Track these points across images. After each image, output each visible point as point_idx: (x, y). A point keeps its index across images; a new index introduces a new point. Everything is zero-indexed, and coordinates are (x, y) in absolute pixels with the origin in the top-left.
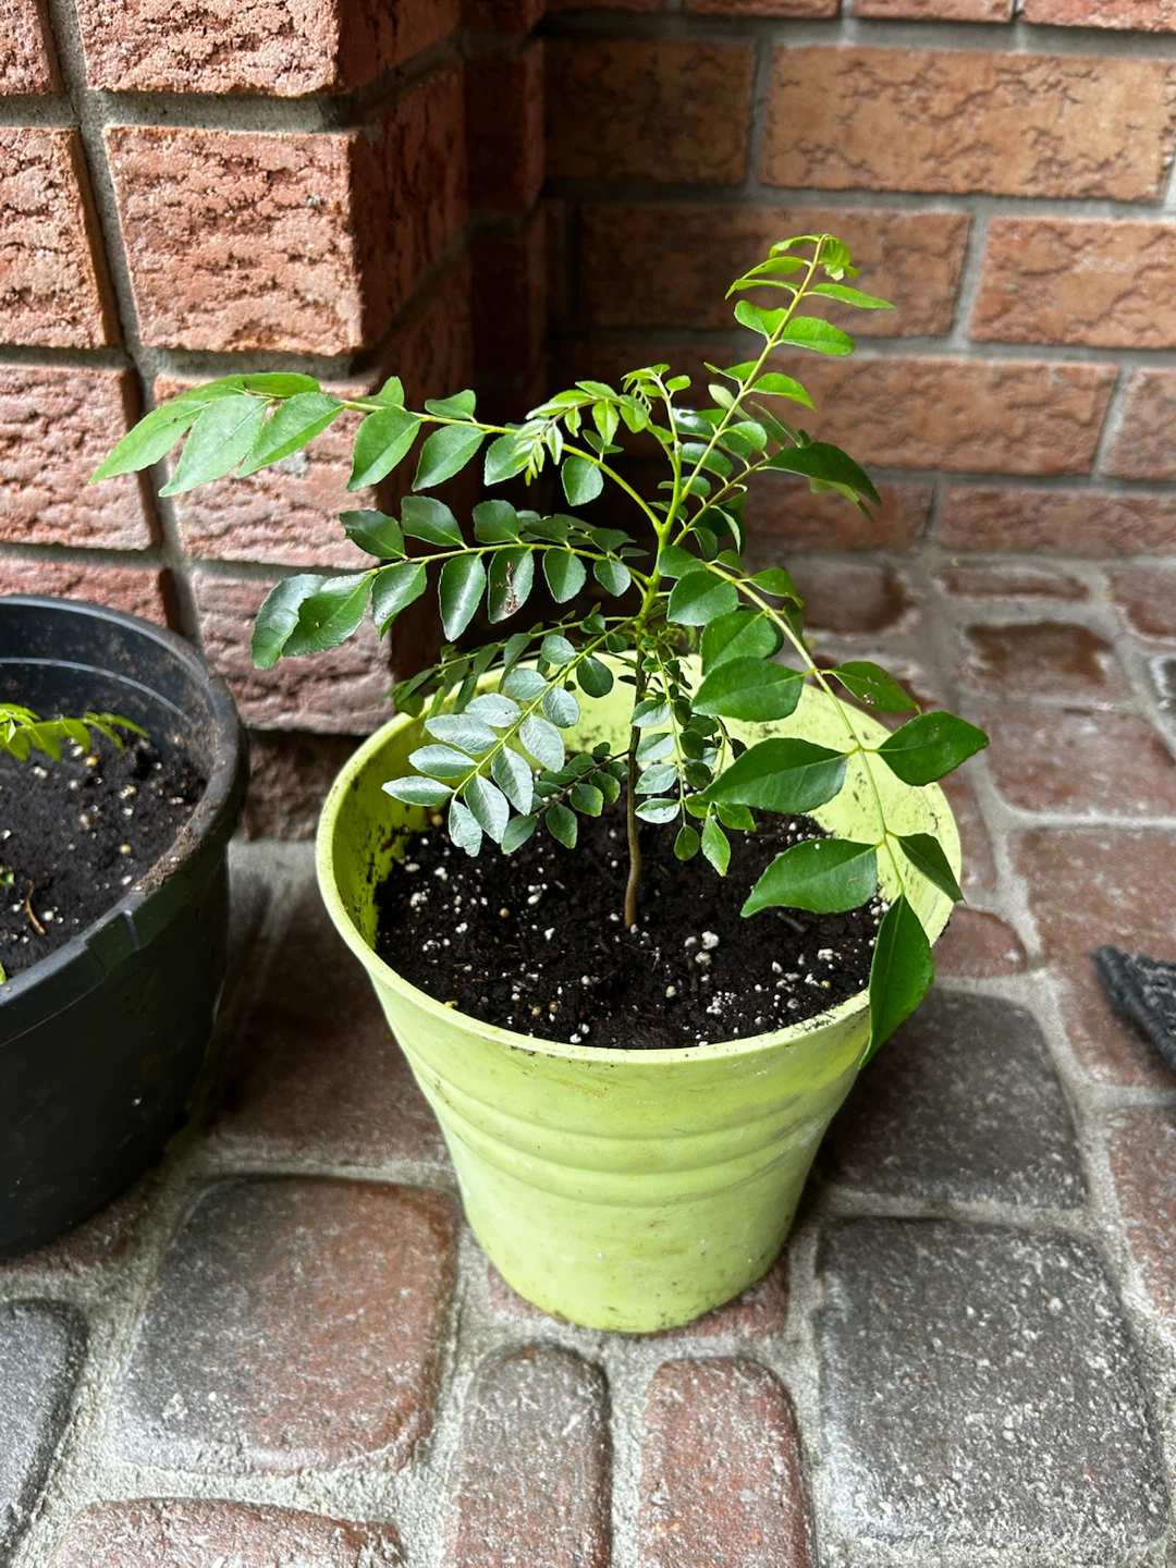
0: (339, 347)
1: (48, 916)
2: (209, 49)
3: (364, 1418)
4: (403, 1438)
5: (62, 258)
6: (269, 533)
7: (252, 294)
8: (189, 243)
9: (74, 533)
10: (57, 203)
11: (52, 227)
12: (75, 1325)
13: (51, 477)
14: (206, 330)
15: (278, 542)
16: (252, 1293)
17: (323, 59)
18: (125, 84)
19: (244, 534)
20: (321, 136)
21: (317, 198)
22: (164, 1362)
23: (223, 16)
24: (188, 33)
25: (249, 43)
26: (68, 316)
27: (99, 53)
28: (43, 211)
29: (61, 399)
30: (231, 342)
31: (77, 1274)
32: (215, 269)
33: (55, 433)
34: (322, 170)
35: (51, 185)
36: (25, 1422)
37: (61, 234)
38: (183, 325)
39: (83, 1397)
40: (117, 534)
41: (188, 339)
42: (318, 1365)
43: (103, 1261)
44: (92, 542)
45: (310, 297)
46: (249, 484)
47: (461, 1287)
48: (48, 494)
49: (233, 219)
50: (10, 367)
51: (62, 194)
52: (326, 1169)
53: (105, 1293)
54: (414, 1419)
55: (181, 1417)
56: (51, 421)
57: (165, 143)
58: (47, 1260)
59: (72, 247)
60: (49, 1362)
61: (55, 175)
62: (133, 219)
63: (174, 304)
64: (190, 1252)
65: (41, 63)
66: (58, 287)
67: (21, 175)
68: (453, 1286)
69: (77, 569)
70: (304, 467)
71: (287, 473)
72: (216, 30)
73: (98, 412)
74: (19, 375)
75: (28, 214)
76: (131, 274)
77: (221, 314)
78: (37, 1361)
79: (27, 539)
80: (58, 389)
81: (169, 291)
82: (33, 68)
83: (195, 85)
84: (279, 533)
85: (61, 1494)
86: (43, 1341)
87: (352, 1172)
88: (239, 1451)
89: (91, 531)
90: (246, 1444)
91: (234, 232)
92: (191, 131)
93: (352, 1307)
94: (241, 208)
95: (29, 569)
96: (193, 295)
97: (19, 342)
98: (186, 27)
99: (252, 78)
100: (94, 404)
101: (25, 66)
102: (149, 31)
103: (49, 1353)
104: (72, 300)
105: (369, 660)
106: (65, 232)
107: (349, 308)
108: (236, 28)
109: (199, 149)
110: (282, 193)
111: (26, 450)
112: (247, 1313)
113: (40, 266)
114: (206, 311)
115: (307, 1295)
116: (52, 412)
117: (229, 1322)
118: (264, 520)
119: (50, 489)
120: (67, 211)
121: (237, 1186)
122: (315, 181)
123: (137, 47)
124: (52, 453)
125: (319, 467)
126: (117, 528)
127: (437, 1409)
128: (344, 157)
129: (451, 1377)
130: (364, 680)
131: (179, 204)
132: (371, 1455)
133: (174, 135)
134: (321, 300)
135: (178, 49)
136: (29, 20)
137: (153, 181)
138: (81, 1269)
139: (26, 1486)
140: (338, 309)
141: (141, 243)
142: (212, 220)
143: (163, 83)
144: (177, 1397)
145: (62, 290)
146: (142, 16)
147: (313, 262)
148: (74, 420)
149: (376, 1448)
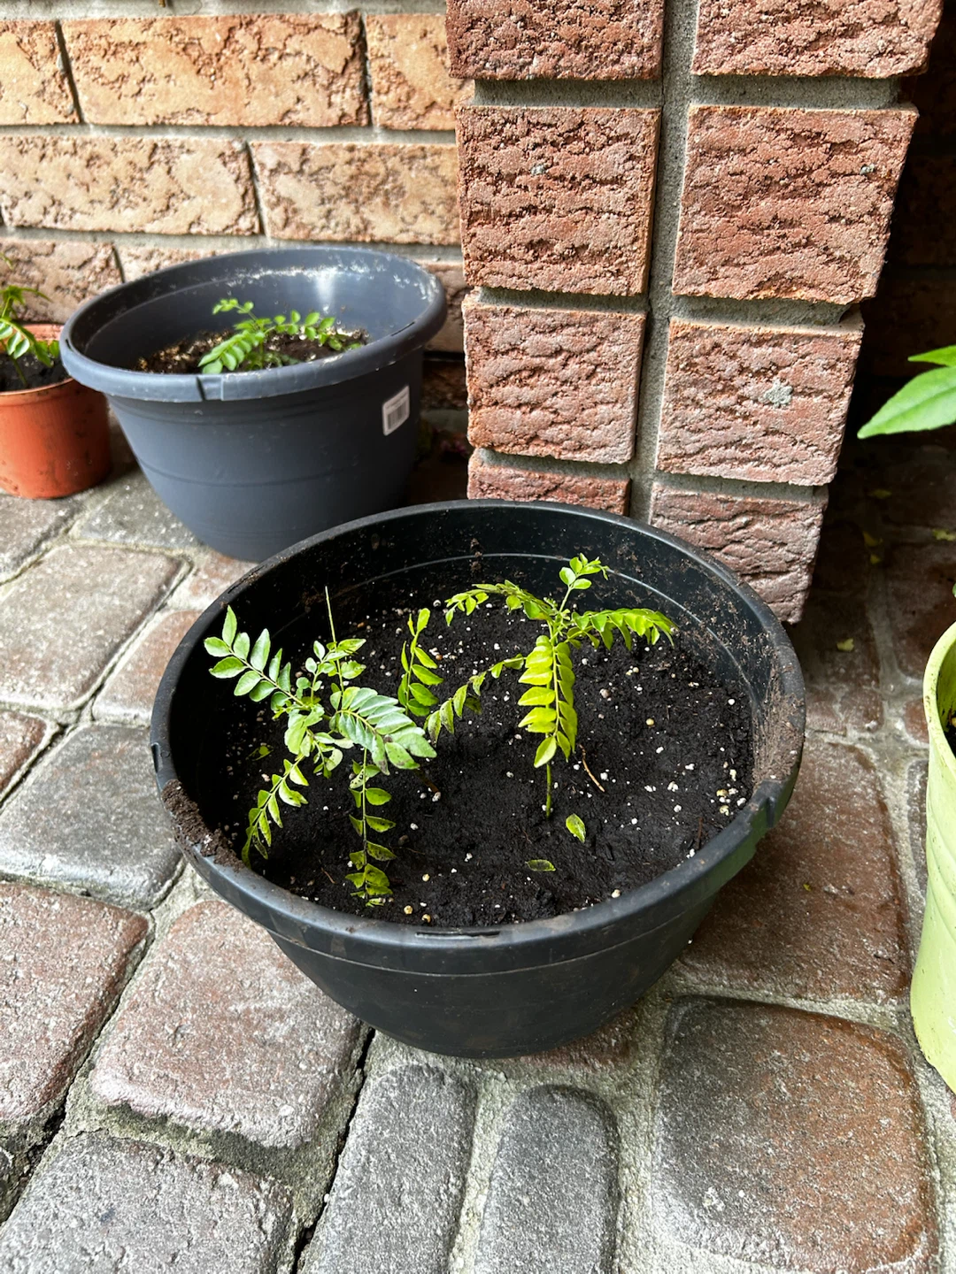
0: (852, 297)
1: (604, 776)
2: (813, 37)
3: (880, 1231)
4: (918, 1253)
5: (623, 220)
6: (739, 454)
7: (784, 251)
8: (739, 207)
9: (565, 449)
10: (632, 173)
11: (621, 194)
12: (607, 1115)
13: (559, 402)
14: (734, 282)
15: (743, 461)
16: (750, 1105)
17: (918, 44)
18: (726, 69)
19: (714, 454)
20: (893, 112)
21: (872, 166)
22: (692, 1158)
23: (834, 8)
24: (796, 23)
25: (851, 31)
26: (613, 268)
27: (709, 42)
28: (618, 181)
29: (586, 338)
30: (752, 292)
31: (595, 1070)
32: (757, 228)
33: (573, 366)
34: (883, 141)
35: (631, 158)
36: (588, 1195)
37: (628, 199)
38: (713, 276)
39: (626, 1178)
40: (602, 451)
41: (715, 289)
42: (826, 1179)
43: (614, 1060)
44: (579, 456)
45: (837, 254)
46: (733, 411)
47: (930, 1121)
48: (552, 416)
49: (786, 186)
50: (549, 311)
51: (639, 166)
52: (780, 1000)
53: (619, 1088)
54: (923, 1238)
55: (720, 1208)
56: (572, 355)
57: (744, 120)
58: (568, 1054)
59: (634, 211)
60: (594, 1142)
61: (637, 149)
62: (695, 187)
63: (710, 259)
64: (686, 1062)
65: (654, 52)
66: (613, 243)
67: (607, 149)
68: (923, 1120)
69: (557, 478)
70: (788, 398)
71: (771, 404)
72: (823, 21)
73: (615, 349)
74: (556, 317)
75: (603, 183)
76: (680, 234)
77: (751, 268)
78: (584, 1142)
79: (524, 453)
80: (587, 330)
81: (710, 248)
82: (646, 56)
83: (790, 69)
84: (746, 454)
85: (631, 1263)
86: (584, 1125)
87: (803, 1004)
88: (778, 1246)
89: (580, 448)
90: (782, 1241)
91: (784, 197)
92: (770, 109)
93: (840, 1129)
94: (796, 176)
95: (519, 476)
96: (731, 251)
97: (565, 290)
98: (796, 17)
99: (846, 61)
100: (614, 342)
101: (639, 54)
102: (761, 22)
103: (591, 1136)
104: (621, 256)
105: (792, 562)
106: (632, 198)
107: (871, 264)
108: (843, 18)
109: (774, 126)
110: (841, 162)
111: (544, 379)
112: (751, 1123)
113: (602, 227)
114: (738, 265)
115: (799, 1113)
116: (576, 349)
117: (739, 1130)
118: (737, 443)
119: (555, 412)
120: (638, 181)
121: (709, 1007)
122: (876, 151)
123: (745, 36)
124: (565, 382)
125: (800, 400)
126: (604, 446)
127: (939, 1230)
128: (909, 130)
129: (943, 1203)
130: (781, 579)
131: (742, 173)
132: (894, 1265)
133: (754, 113)
134: (848, 256)
135: (783, 37)
136: (654, 14)
137: (723, 153)
138: (597, 1065)
139: (603, 1253)
140: (861, 264)
141: (697, 207)
142: (767, 186)
143: (761, 68)
144: (711, 1191)
145: (616, 247)
146: (757, 8)
147: (850, 222)
148: (593, 355)
149: (898, 1259)
